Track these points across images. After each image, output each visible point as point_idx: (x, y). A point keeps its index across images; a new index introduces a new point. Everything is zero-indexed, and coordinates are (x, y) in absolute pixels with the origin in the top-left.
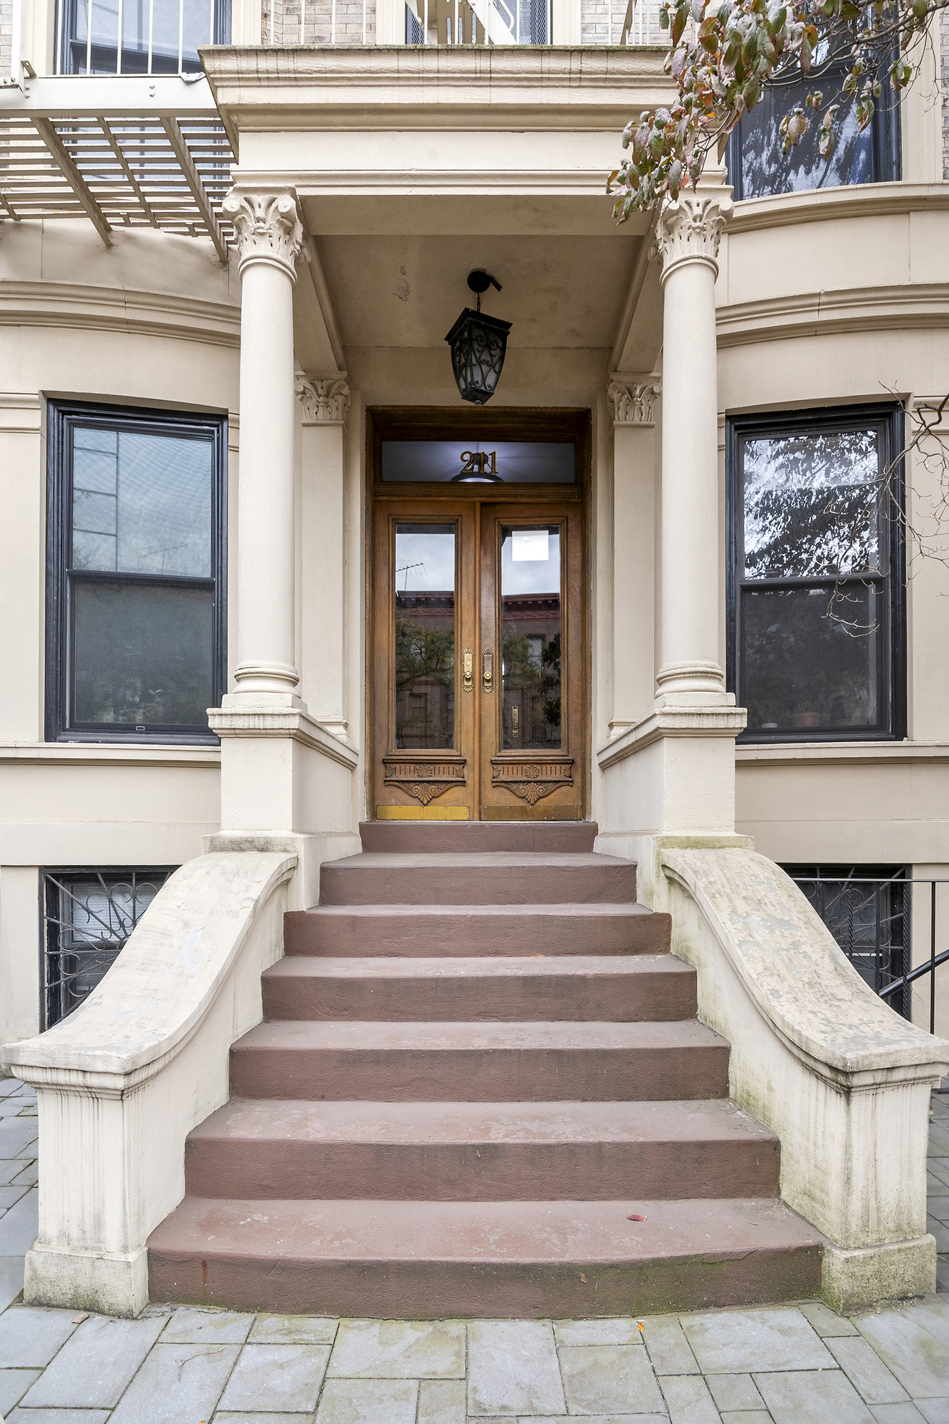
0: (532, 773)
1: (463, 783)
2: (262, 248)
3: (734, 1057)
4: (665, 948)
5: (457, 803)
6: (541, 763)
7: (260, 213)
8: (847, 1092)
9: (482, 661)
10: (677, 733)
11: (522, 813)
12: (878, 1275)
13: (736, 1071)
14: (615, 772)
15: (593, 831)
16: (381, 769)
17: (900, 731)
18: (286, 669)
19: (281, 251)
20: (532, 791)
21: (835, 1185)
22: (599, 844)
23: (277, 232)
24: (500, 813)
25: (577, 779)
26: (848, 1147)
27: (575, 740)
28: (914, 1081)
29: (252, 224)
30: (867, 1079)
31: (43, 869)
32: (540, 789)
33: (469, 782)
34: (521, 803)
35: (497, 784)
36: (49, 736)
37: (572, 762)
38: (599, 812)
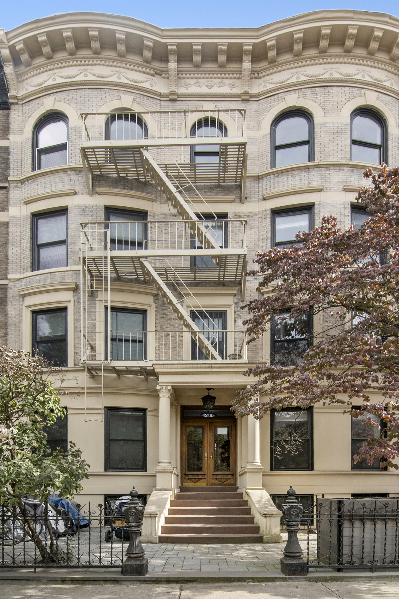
0: (223, 476)
1: (205, 479)
2: (164, 394)
3: (255, 518)
4: (247, 506)
5: (203, 482)
6: (225, 474)
7: (164, 389)
8: (266, 517)
9: (210, 454)
10: (250, 472)
11: (220, 485)
12: (271, 539)
13: (255, 520)
14: (241, 477)
15: (238, 488)
16: (184, 476)
17: (312, 469)
18: (169, 461)
19: (168, 394)
20: (222, 480)
21: (265, 529)
22: (238, 490)
23: (167, 392)
24: (214, 484)
25: (234, 478)
26: (266, 524)
27: (234, 470)
28: (277, 516)
29: (162, 390)
30: (268, 515)
31: (104, 495)
32: (225, 480)
33: (207, 478)
34: (220, 482)
35: (213, 479)
36: (105, 470)
37: (233, 474)
38: (239, 485)
